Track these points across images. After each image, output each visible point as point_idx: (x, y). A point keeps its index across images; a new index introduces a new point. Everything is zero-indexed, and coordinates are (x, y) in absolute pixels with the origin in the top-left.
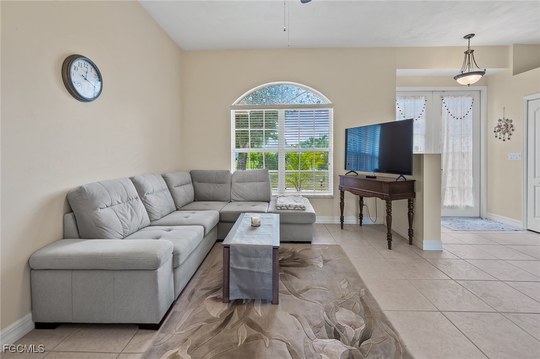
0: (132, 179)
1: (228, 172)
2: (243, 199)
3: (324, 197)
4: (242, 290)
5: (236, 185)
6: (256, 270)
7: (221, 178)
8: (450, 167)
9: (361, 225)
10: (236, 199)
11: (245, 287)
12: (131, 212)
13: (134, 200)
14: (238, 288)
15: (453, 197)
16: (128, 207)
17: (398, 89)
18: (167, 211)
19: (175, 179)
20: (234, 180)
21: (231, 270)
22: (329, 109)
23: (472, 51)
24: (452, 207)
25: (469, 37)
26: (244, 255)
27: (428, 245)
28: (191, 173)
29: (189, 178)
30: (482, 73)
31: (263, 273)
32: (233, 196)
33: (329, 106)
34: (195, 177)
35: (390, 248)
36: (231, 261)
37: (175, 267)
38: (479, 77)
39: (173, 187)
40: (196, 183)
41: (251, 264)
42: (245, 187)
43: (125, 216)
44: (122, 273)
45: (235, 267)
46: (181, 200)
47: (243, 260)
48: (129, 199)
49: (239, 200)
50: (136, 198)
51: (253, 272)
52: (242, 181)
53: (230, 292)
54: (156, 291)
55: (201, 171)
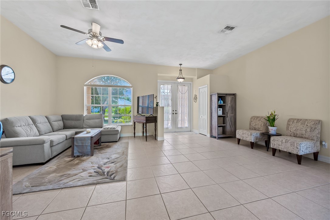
0: (30, 117)
1: (82, 115)
2: (89, 127)
3: (129, 125)
4: (79, 152)
5: (86, 121)
6: (84, 145)
7: (79, 118)
8: (180, 112)
9: (143, 136)
10: (86, 127)
11: (80, 151)
12: (30, 129)
13: (31, 125)
14: (78, 152)
15: (182, 124)
16: (28, 127)
17: (158, 81)
18: (48, 131)
19: (52, 118)
20: (85, 118)
21: (75, 146)
22: (131, 88)
23: (181, 70)
24: (181, 128)
25: (181, 65)
26: (80, 140)
27: (159, 139)
28: (62, 116)
29: (61, 118)
30: (184, 78)
31: (87, 145)
32: (85, 126)
33: (131, 87)
34: (64, 118)
35: (146, 141)
36: (75, 143)
37: (51, 146)
38: (183, 80)
39: (51, 121)
40: (64, 121)
41: (82, 143)
42: (90, 121)
43: (27, 131)
44: (29, 146)
45: (76, 144)
46: (55, 128)
47: (79, 142)
48: (29, 125)
49: (87, 127)
50: (32, 124)
51: (83, 145)
52: (89, 119)
53: (74, 153)
54: (44, 151)
55: (67, 115)
